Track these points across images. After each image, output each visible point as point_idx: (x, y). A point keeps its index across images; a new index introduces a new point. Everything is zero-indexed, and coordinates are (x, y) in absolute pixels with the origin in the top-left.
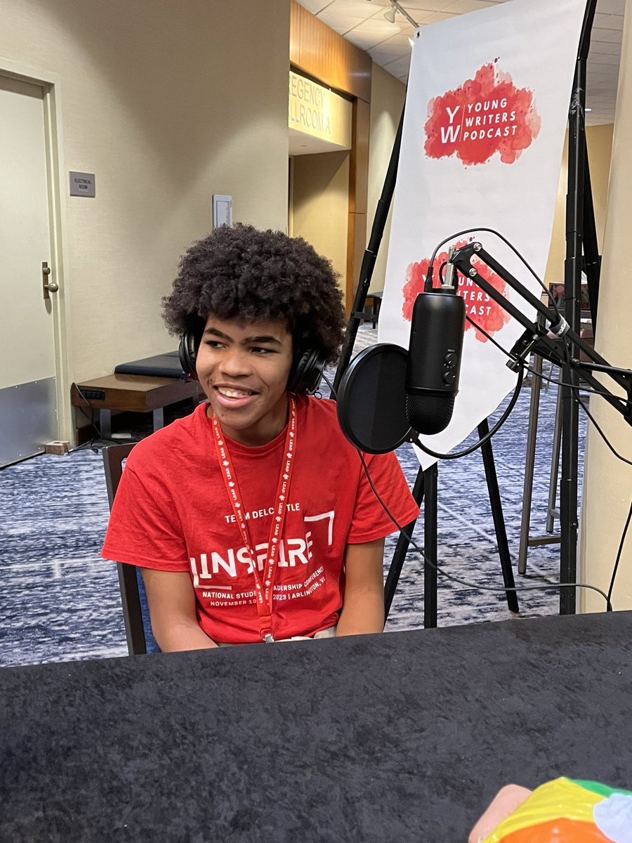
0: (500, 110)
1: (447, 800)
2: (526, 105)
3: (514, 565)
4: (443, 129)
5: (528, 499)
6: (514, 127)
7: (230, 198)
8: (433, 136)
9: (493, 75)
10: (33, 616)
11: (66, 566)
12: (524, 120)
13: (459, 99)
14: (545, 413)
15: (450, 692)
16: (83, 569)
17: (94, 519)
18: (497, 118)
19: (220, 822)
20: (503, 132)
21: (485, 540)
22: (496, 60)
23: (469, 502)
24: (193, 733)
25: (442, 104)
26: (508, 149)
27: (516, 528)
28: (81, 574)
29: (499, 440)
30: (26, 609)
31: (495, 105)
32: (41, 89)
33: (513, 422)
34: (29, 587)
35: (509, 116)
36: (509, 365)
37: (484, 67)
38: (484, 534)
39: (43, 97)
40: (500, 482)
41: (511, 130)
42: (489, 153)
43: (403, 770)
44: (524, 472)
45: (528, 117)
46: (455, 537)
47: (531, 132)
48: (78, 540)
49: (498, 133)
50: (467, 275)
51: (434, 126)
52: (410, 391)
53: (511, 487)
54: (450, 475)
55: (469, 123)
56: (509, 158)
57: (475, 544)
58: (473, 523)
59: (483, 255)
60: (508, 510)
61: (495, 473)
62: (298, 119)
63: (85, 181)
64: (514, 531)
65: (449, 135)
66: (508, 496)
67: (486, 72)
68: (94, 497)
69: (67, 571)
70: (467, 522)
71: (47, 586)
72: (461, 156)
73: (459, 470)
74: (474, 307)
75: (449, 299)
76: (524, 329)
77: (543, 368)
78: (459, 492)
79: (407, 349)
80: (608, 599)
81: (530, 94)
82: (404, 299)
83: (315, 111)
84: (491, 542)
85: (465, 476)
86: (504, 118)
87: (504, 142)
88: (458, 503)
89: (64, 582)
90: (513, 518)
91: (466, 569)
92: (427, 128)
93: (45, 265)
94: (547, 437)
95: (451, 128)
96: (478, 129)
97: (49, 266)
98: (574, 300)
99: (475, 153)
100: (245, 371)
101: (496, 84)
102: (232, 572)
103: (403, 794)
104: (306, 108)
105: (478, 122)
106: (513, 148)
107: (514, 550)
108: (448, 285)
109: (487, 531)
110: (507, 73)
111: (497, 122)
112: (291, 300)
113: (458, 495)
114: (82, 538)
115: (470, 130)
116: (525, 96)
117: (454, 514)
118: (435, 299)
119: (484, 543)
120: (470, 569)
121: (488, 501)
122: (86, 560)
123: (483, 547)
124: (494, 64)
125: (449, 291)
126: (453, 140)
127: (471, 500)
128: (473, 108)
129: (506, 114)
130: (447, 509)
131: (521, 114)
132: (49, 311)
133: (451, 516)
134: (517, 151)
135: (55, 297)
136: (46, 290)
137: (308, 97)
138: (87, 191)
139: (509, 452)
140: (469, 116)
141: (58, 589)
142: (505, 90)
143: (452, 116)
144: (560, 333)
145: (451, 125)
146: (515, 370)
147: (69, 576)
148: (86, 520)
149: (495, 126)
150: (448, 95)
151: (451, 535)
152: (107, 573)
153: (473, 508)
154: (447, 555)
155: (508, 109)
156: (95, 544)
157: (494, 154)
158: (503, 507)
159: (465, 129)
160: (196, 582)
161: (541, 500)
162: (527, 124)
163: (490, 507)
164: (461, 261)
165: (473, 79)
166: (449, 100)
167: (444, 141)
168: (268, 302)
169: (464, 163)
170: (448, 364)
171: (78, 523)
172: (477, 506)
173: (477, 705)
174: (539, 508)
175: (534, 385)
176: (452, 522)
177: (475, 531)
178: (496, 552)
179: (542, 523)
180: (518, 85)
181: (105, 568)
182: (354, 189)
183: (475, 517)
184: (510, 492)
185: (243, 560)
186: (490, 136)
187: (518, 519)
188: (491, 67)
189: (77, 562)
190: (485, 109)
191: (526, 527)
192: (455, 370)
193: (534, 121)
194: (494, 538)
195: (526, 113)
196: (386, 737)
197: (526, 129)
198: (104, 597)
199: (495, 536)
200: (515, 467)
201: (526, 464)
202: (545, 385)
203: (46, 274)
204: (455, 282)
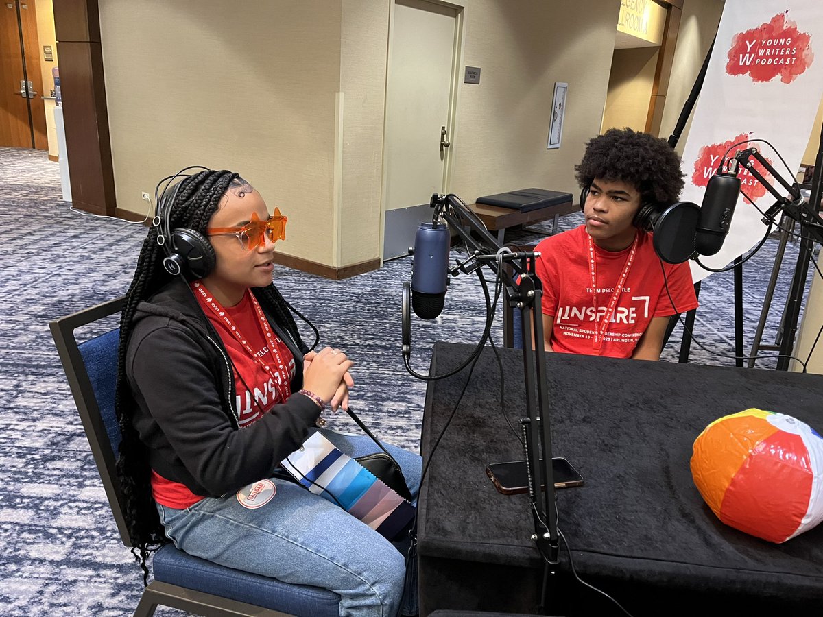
0: (785, 46)
1: (690, 432)
2: (805, 44)
3: (746, 362)
4: (741, 56)
5: (763, 319)
6: (794, 59)
7: (566, 85)
8: (733, 60)
9: (784, 21)
10: (427, 343)
11: (444, 318)
12: (802, 54)
13: (757, 35)
14: (791, 261)
15: (697, 392)
16: (454, 321)
17: (459, 294)
18: (782, 51)
19: (577, 418)
20: (785, 61)
21: (726, 343)
22: (787, 12)
23: (717, 317)
24: (560, 385)
25: (743, 38)
26: (787, 73)
27: (751, 338)
28: (453, 324)
29: (748, 276)
30: (423, 338)
31: (782, 42)
32: (455, 11)
33: (762, 265)
34: (423, 327)
35: (791, 51)
36: (763, 220)
37: (778, 15)
38: (725, 339)
39: (456, 16)
40: (744, 306)
41: (791, 61)
42: (773, 75)
43: (668, 417)
44: (763, 301)
45: (805, 52)
46: (703, 337)
47: (806, 63)
48: (450, 304)
49: (782, 62)
50: (745, 166)
51: (735, 53)
52: (698, 230)
53: (752, 309)
54: (705, 297)
55: (761, 53)
56: (787, 79)
57: (717, 344)
58: (718, 331)
59: (758, 156)
60: (747, 326)
61: (742, 300)
62: (624, 23)
63: (474, 73)
64: (750, 340)
65: (745, 60)
66: (749, 316)
67: (779, 19)
68: (459, 281)
69: (445, 321)
70: (714, 330)
71: (434, 328)
72: (752, 75)
73: (713, 294)
74: (745, 180)
75: (731, 180)
76: (776, 200)
77: (795, 226)
78: (711, 309)
79: (700, 206)
80: (805, 366)
81: (809, 37)
82: (694, 170)
83: (637, 17)
84: (729, 344)
85: (717, 298)
86: (788, 52)
87: (785, 68)
88: (708, 316)
89: (443, 327)
90: (750, 332)
91: (708, 359)
92: (730, 54)
93: (443, 128)
94: (786, 278)
95: (747, 55)
96: (767, 57)
97: (446, 130)
98: (820, 181)
99: (762, 74)
100: (605, 209)
101: (784, 28)
102: (581, 318)
103: (667, 425)
104: (631, 14)
105: (768, 53)
106: (791, 73)
107: (747, 352)
108: (732, 171)
109: (727, 337)
110: (794, 21)
111: (782, 54)
112: (637, 171)
113: (709, 310)
114: (453, 303)
115: (761, 58)
116: (805, 38)
117: (704, 323)
118: (722, 179)
119: (725, 344)
120: (711, 360)
121: (732, 317)
122: (456, 316)
123: (723, 347)
124: (785, 14)
125: (732, 175)
126: (747, 64)
127: (719, 315)
128: (766, 43)
129: (789, 49)
130: (699, 319)
131: (800, 50)
132: (442, 160)
133: (702, 324)
134: (794, 76)
135: (447, 150)
136: (442, 145)
137: (633, 6)
138: (474, 79)
139: (756, 286)
140: (763, 48)
141: (440, 330)
142: (791, 33)
143: (749, 47)
144: (799, 204)
145: (748, 53)
146: (766, 224)
147: (447, 324)
148: (455, 294)
149: (780, 57)
150: (749, 33)
151: (700, 336)
152: (469, 326)
153: (720, 321)
154: (695, 348)
155: (791, 46)
156: (460, 308)
157: (777, 76)
158: (744, 323)
159: (758, 56)
160: (559, 321)
161: (775, 322)
162: (803, 57)
163: (734, 322)
164: (743, 160)
165: (768, 23)
166: (749, 36)
167: (741, 64)
168: (622, 170)
169: (753, 80)
170: (724, 217)
171: (450, 295)
172: (723, 320)
173: (713, 400)
174: (772, 327)
175: (782, 238)
176: (702, 328)
177: (719, 336)
178: (733, 351)
179: (773, 338)
180: (801, 30)
181: (467, 323)
182: (660, 78)
183: (720, 327)
184: (751, 314)
185: (589, 313)
186: (775, 64)
187: (754, 332)
188: (783, 16)
189: (451, 317)
190: (775, 44)
191: (759, 338)
192: (729, 220)
193: (809, 56)
194: (733, 343)
195: (804, 50)
196: (659, 403)
197: (803, 62)
198: (467, 339)
199: (734, 341)
200: (758, 297)
201: (766, 296)
202: (795, 240)
203: (443, 134)
204: (737, 170)
